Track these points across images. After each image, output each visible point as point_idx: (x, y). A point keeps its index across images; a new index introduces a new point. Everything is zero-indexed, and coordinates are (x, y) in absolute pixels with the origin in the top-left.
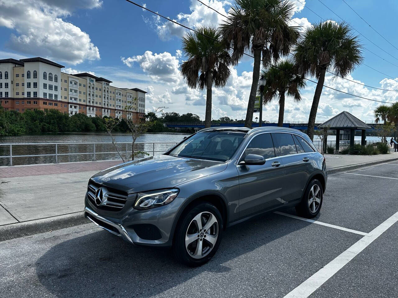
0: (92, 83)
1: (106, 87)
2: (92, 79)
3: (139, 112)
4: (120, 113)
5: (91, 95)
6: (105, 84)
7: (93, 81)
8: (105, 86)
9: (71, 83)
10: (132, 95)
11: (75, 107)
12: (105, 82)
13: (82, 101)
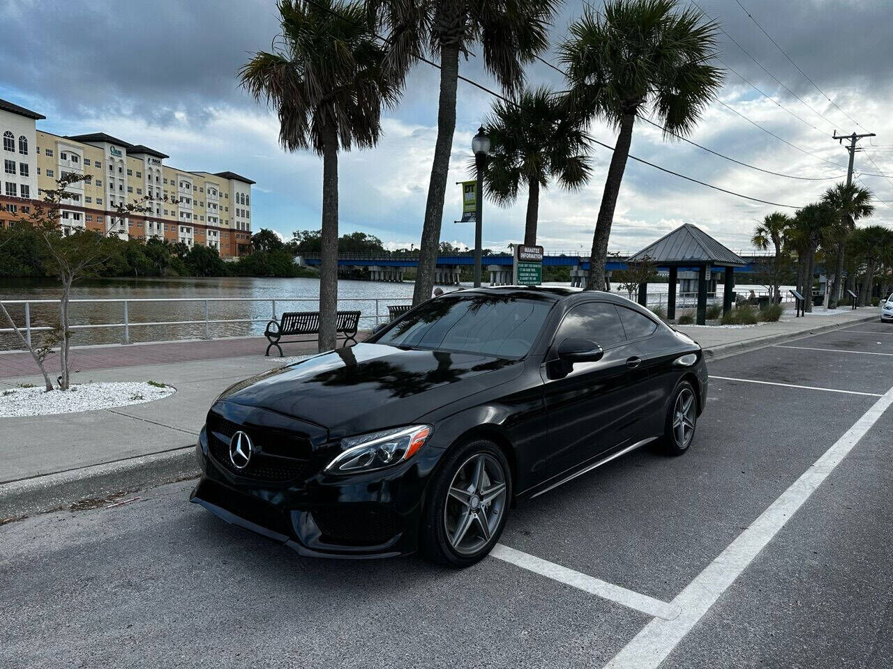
0: (117, 159)
1: (155, 168)
2: (118, 148)
3: (236, 228)
4: (188, 231)
5: (117, 187)
6: (151, 161)
7: (120, 153)
8: (152, 166)
9: (64, 157)
10: (217, 188)
11: (77, 217)
12: (152, 158)
13: (94, 200)
